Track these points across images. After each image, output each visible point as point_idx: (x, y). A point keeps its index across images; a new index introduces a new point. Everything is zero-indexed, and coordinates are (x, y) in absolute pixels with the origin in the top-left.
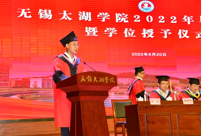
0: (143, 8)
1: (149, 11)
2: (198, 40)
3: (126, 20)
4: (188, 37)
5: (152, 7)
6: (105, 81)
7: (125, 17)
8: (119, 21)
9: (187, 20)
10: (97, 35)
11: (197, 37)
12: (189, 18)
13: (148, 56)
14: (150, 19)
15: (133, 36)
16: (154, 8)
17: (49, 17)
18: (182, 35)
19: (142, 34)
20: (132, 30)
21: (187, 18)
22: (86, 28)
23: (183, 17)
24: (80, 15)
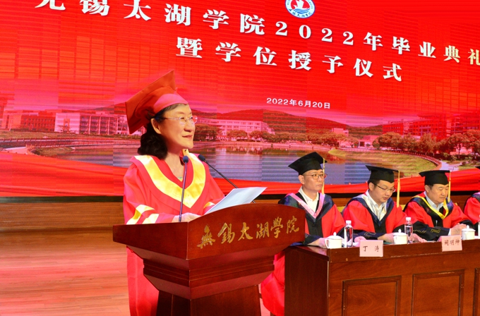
0: (293, 8)
1: (306, 17)
2: (387, 83)
3: (260, 31)
4: (370, 75)
5: (312, 10)
7: (259, 24)
8: (246, 30)
9: (371, 42)
10: (199, 56)
11: (385, 77)
12: (374, 38)
14: (305, 32)
15: (271, 63)
16: (315, 12)
17: (102, 11)
18: (361, 71)
19: (290, 60)
20: (271, 52)
21: (371, 38)
22: (179, 39)
23: (365, 35)
24: (167, 11)
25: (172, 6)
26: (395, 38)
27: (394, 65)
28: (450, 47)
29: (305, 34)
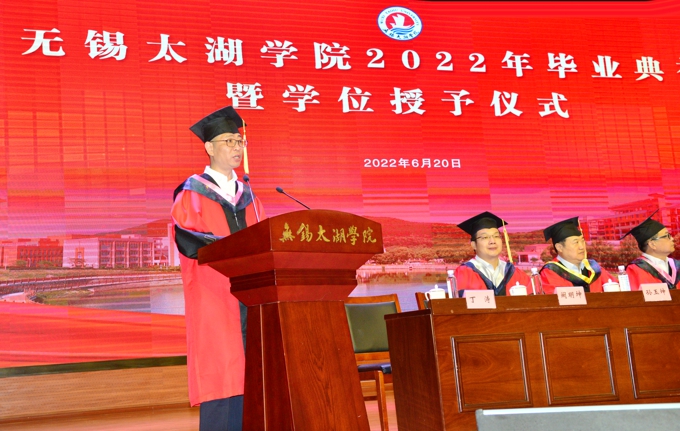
0: (390, 27)
1: (410, 38)
2: (546, 121)
3: (344, 64)
4: (518, 113)
5: (418, 27)
6: (349, 239)
7: (342, 55)
8: (323, 65)
9: (514, 64)
10: (259, 108)
11: (542, 114)
12: (518, 58)
13: (410, 167)
14: (411, 60)
15: (365, 108)
16: (423, 29)
17: (118, 54)
18: (503, 108)
19: (393, 102)
20: (363, 92)
21: (512, 58)
22: (230, 86)
23: (503, 56)
24: (208, 47)
25: (216, 39)
26: (551, 56)
27: (555, 95)
28: (644, 59)
29: (411, 62)
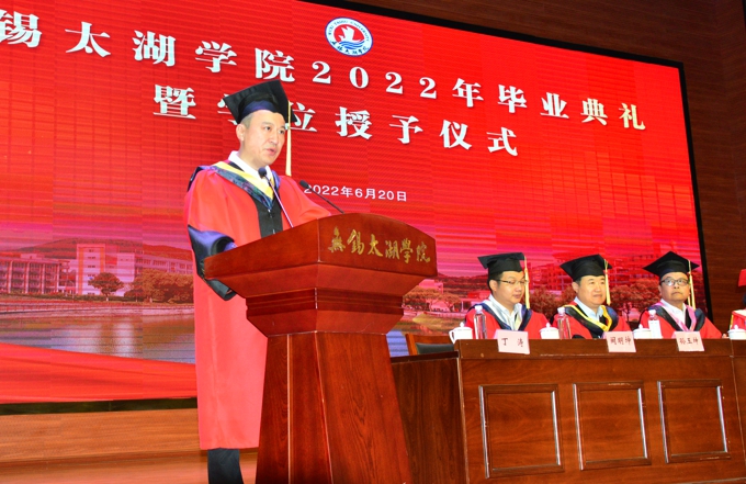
0: (338, 40)
1: (359, 54)
2: (495, 158)
3: (288, 76)
4: (467, 146)
5: (368, 43)
6: (402, 255)
7: (286, 65)
8: (265, 74)
9: (465, 93)
10: (191, 116)
11: (491, 149)
12: (469, 87)
13: (353, 198)
14: (359, 78)
15: (308, 126)
16: (373, 46)
17: (30, 40)
18: (452, 140)
19: (338, 123)
20: (306, 109)
21: (463, 87)
22: (158, 89)
23: (455, 83)
24: (136, 42)
25: (145, 34)
26: (502, 88)
27: (504, 130)
28: (589, 100)
29: (359, 81)
